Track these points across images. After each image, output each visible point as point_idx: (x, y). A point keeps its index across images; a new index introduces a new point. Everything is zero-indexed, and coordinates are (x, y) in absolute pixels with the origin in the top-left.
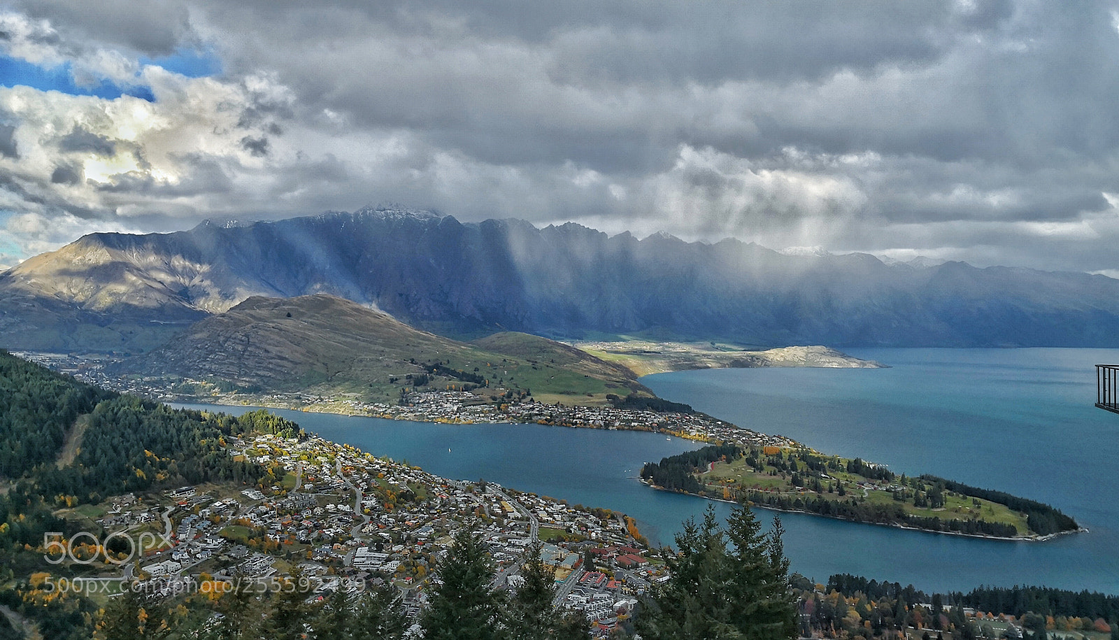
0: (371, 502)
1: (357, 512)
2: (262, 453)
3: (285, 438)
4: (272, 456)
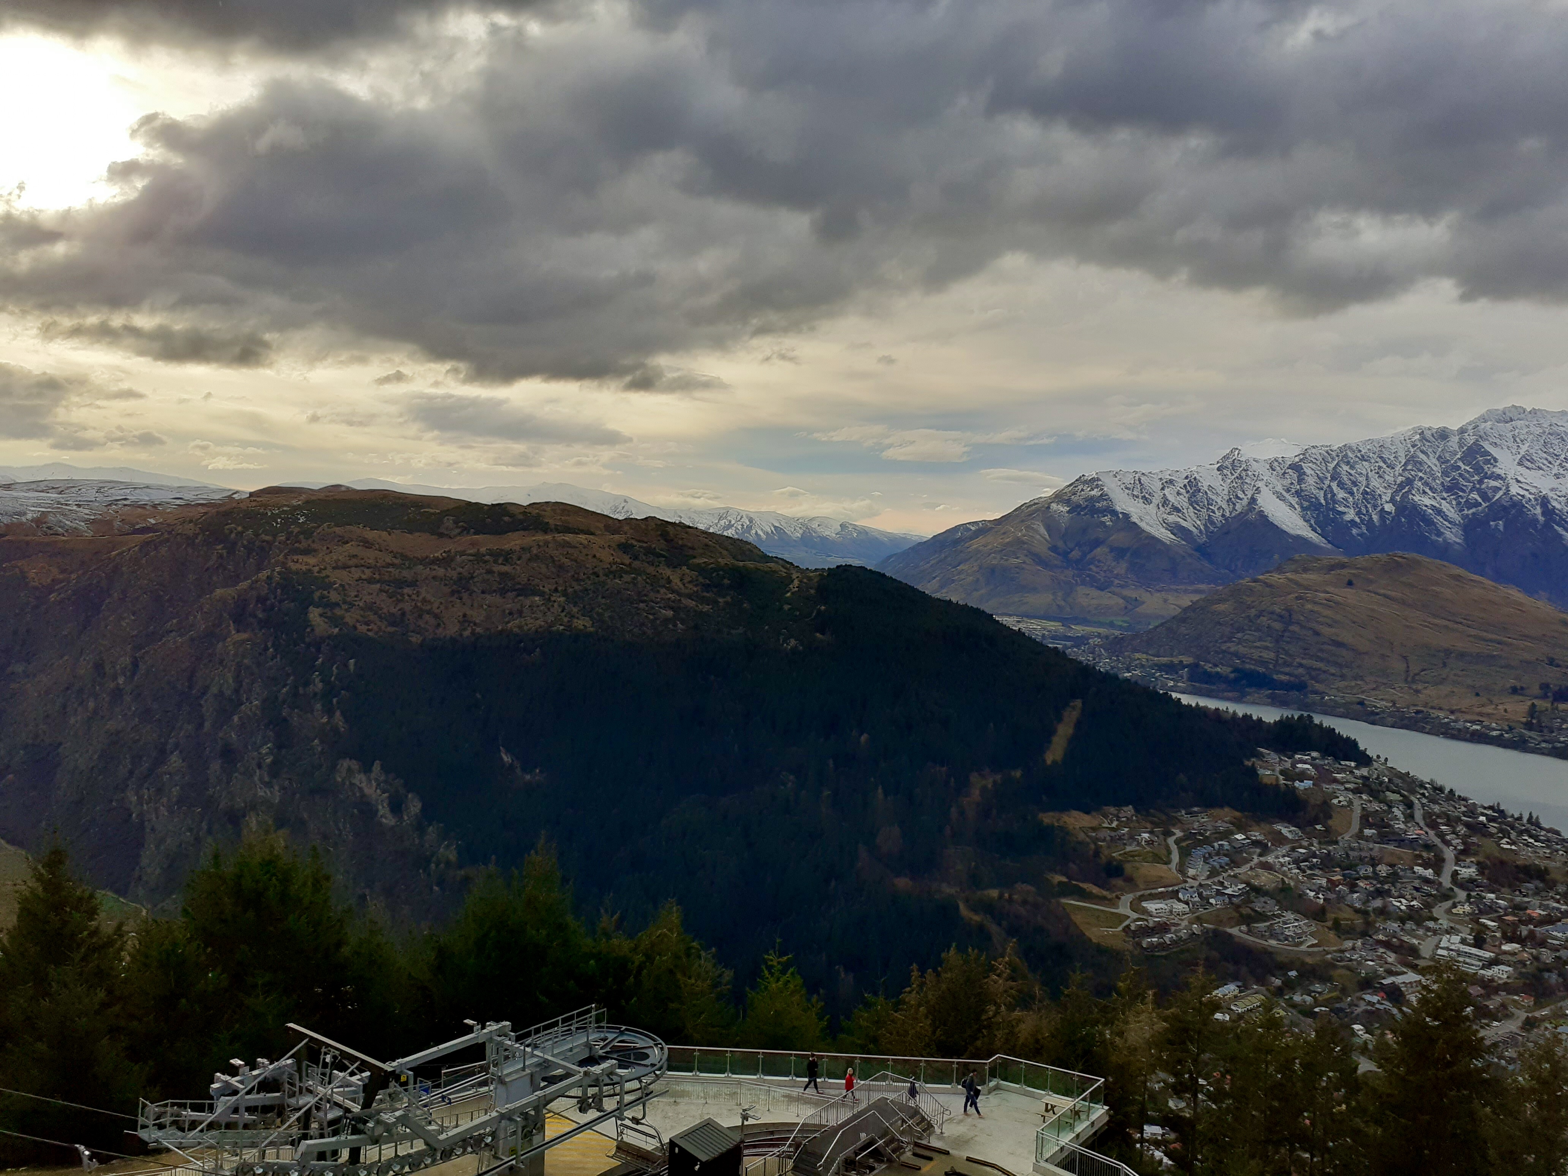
0: (1468, 872)
1: (1446, 881)
2: (1302, 776)
3: (1337, 759)
4: (1317, 782)
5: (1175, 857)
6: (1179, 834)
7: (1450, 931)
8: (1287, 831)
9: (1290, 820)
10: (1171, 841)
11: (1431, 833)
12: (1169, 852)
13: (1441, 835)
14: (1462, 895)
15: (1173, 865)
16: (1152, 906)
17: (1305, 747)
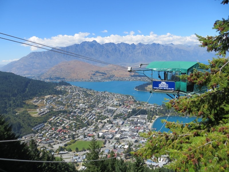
0: (83, 96)
1: (81, 98)
2: (63, 88)
3: (67, 86)
4: (64, 89)
5: (45, 102)
6: (45, 99)
7: (81, 103)
8: (60, 96)
9: (61, 94)
10: (44, 100)
11: (79, 93)
12: (44, 102)
13: (80, 93)
14: (82, 99)
15: (45, 104)
16: (42, 110)
17: (63, 85)
